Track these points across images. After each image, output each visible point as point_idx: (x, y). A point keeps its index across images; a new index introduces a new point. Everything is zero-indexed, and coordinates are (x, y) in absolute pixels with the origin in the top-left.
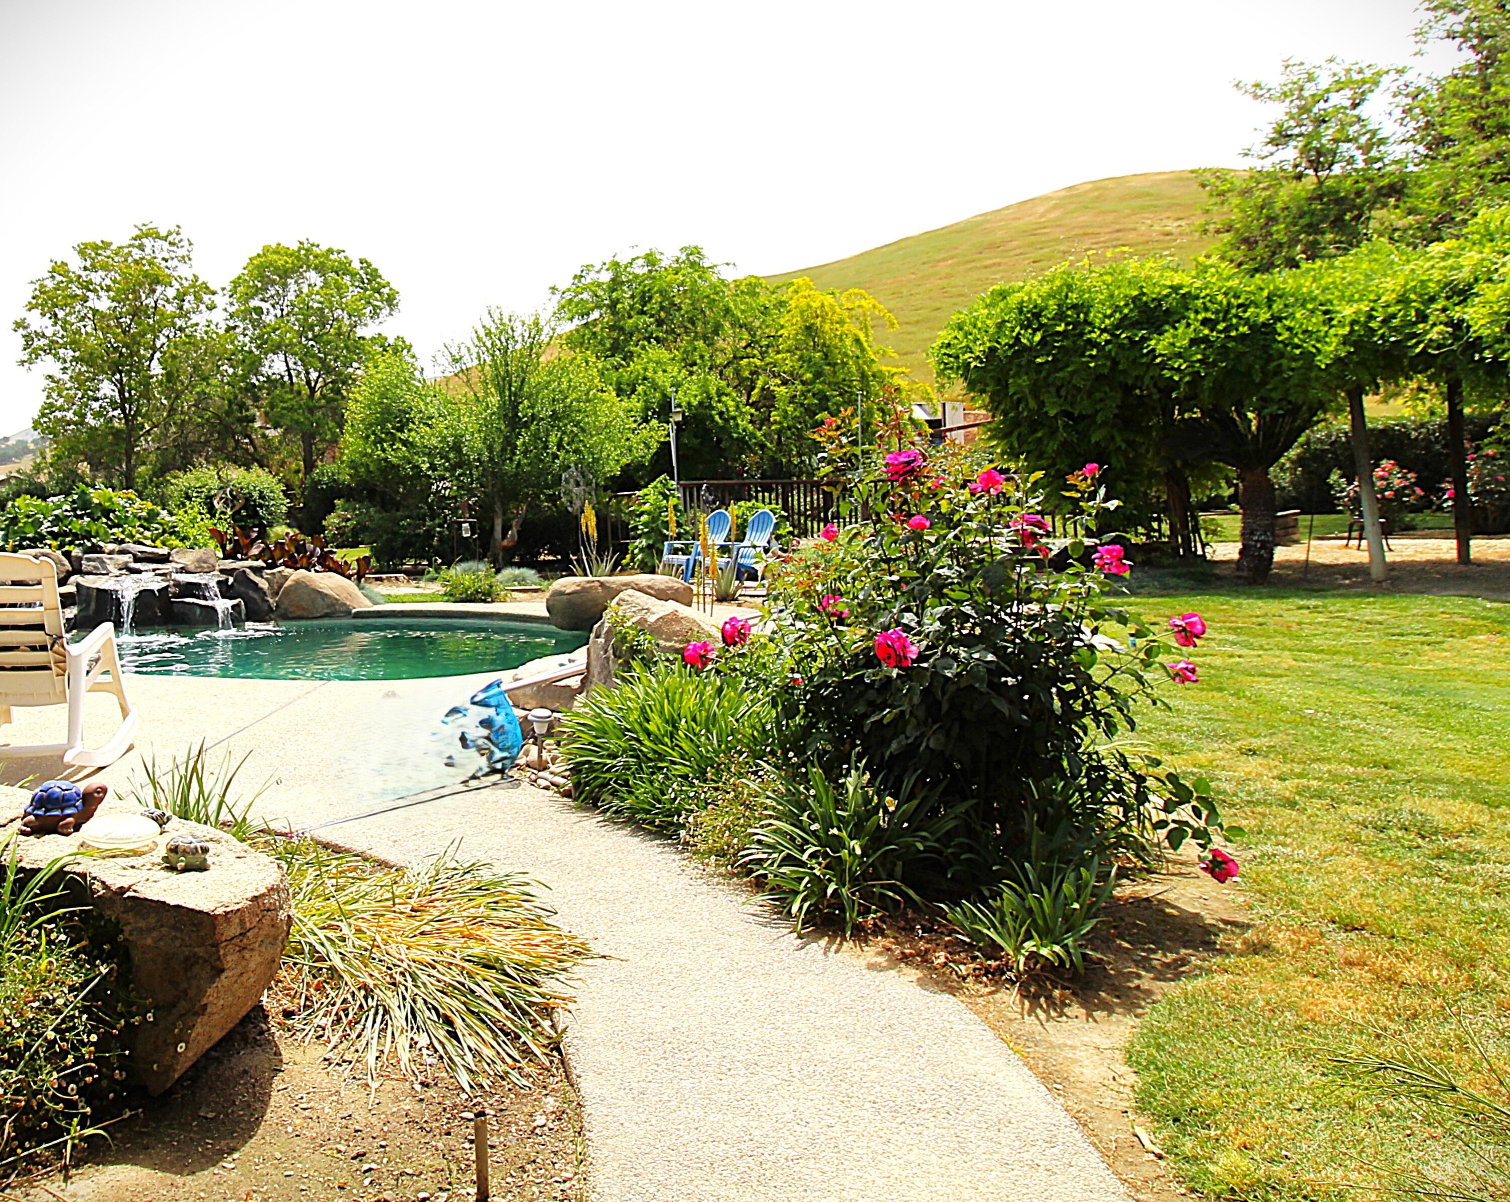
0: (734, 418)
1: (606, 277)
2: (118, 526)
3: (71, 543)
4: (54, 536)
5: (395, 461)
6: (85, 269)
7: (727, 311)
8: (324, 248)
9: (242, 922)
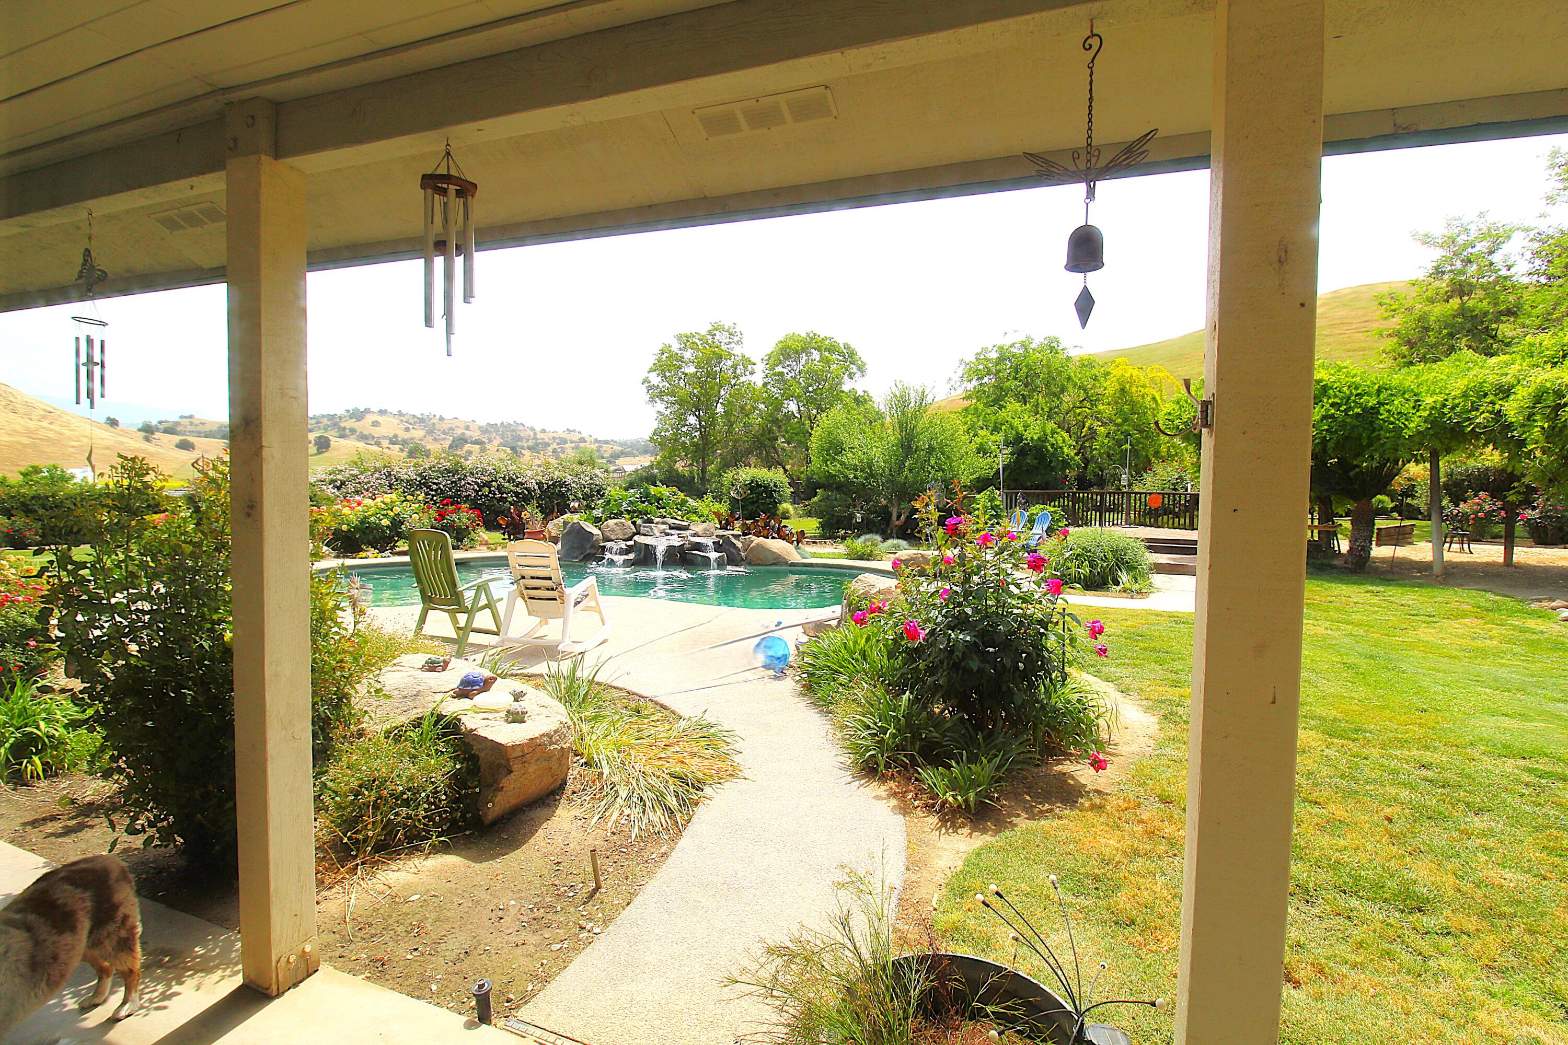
0: (1061, 448)
1: (994, 355)
2: (664, 508)
3: (637, 517)
4: (628, 512)
5: (834, 473)
6: (680, 349)
7: (1069, 379)
8: (822, 336)
9: (523, 750)
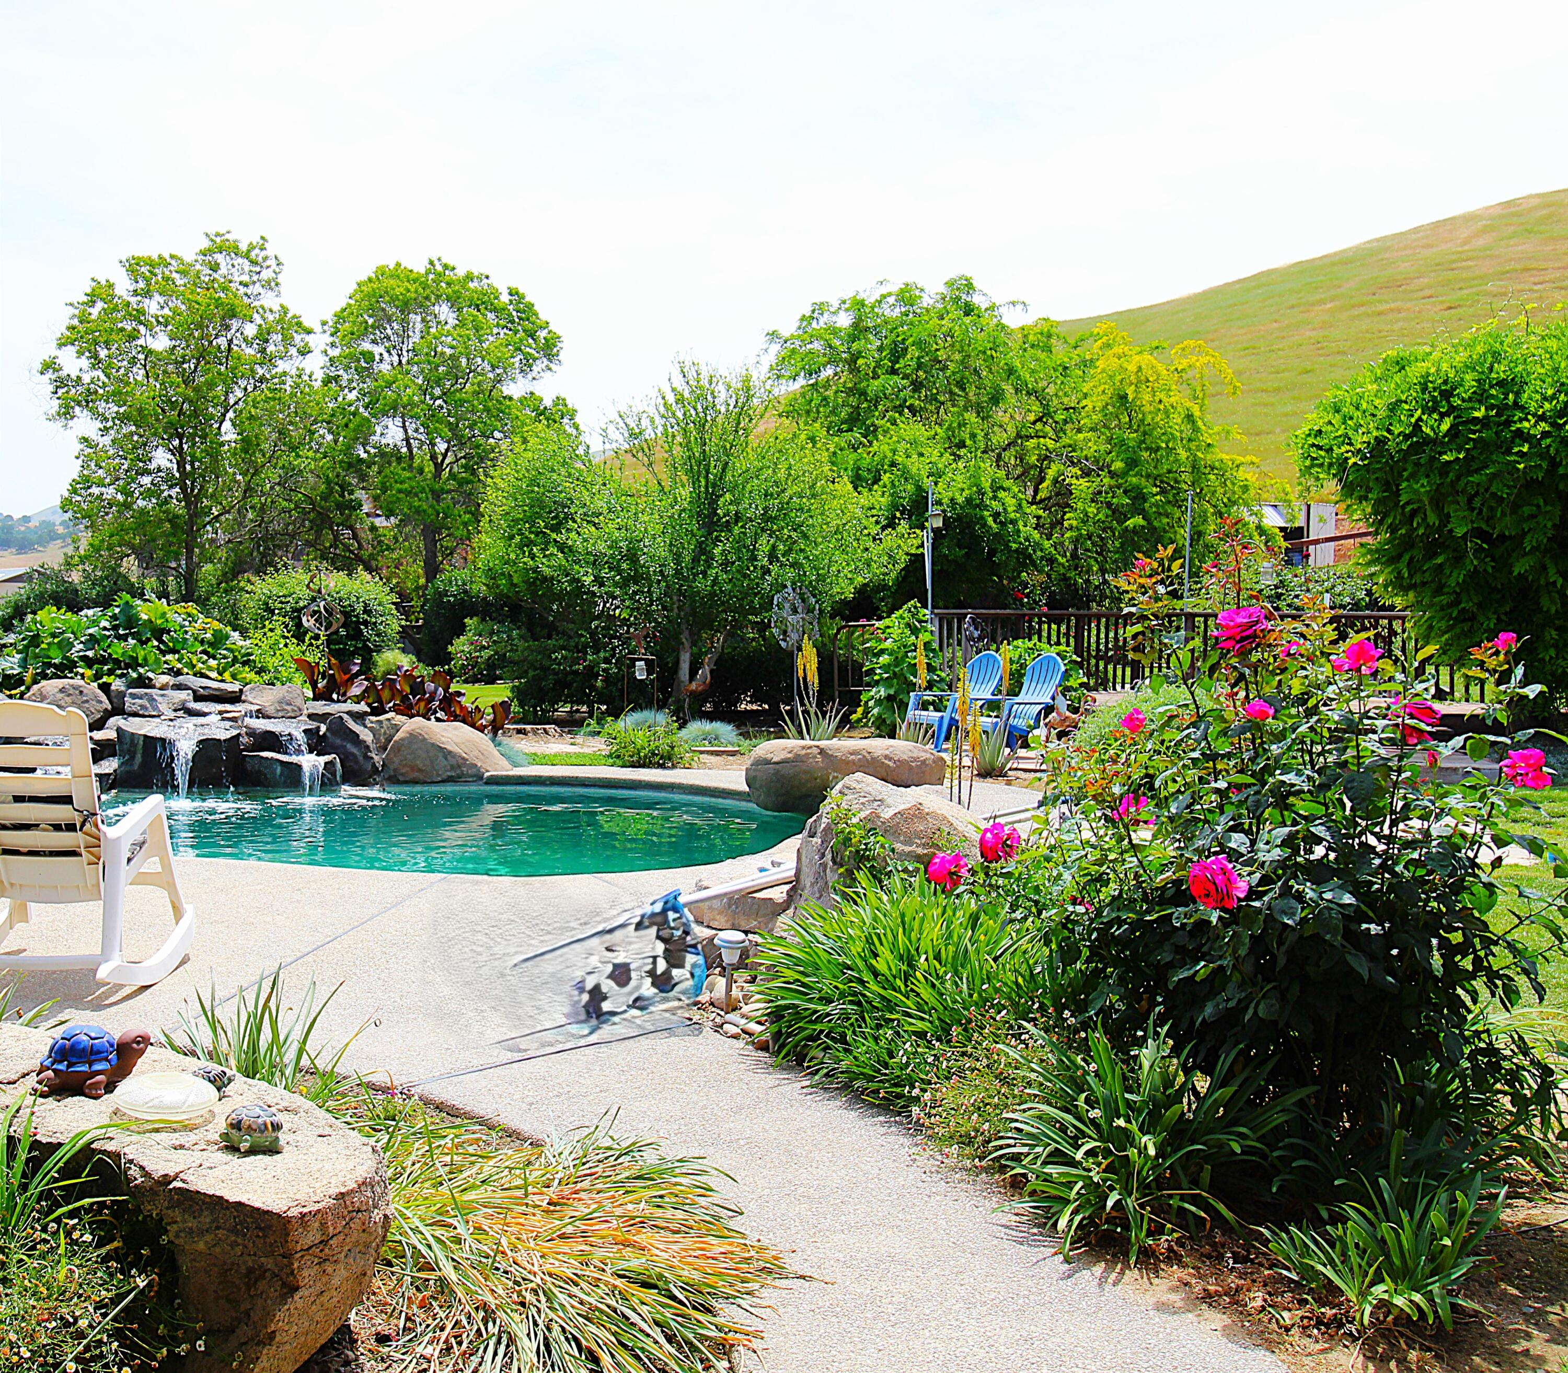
0: (1013, 522)
1: (844, 321)
2: (174, 651)
3: (110, 673)
4: (89, 662)
5: (547, 571)
6: (135, 293)
7: (1011, 371)
8: (461, 272)
9: (323, 1226)
